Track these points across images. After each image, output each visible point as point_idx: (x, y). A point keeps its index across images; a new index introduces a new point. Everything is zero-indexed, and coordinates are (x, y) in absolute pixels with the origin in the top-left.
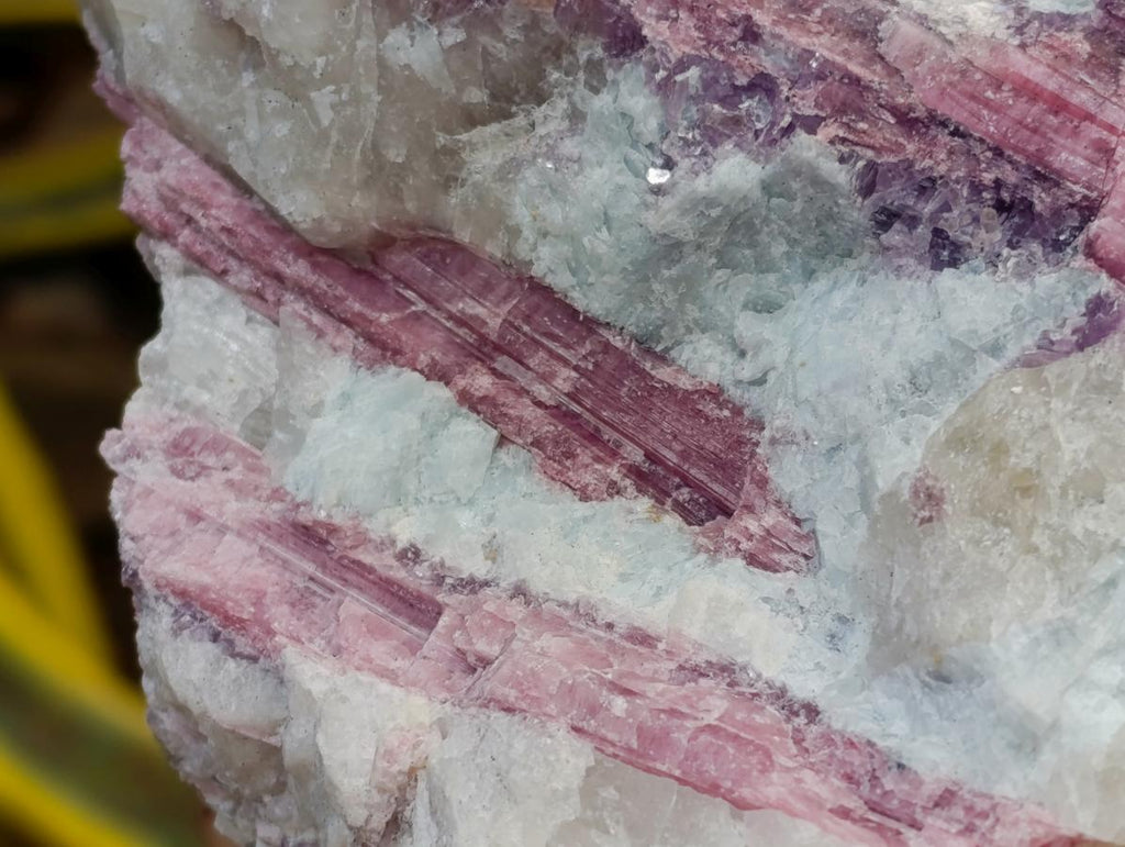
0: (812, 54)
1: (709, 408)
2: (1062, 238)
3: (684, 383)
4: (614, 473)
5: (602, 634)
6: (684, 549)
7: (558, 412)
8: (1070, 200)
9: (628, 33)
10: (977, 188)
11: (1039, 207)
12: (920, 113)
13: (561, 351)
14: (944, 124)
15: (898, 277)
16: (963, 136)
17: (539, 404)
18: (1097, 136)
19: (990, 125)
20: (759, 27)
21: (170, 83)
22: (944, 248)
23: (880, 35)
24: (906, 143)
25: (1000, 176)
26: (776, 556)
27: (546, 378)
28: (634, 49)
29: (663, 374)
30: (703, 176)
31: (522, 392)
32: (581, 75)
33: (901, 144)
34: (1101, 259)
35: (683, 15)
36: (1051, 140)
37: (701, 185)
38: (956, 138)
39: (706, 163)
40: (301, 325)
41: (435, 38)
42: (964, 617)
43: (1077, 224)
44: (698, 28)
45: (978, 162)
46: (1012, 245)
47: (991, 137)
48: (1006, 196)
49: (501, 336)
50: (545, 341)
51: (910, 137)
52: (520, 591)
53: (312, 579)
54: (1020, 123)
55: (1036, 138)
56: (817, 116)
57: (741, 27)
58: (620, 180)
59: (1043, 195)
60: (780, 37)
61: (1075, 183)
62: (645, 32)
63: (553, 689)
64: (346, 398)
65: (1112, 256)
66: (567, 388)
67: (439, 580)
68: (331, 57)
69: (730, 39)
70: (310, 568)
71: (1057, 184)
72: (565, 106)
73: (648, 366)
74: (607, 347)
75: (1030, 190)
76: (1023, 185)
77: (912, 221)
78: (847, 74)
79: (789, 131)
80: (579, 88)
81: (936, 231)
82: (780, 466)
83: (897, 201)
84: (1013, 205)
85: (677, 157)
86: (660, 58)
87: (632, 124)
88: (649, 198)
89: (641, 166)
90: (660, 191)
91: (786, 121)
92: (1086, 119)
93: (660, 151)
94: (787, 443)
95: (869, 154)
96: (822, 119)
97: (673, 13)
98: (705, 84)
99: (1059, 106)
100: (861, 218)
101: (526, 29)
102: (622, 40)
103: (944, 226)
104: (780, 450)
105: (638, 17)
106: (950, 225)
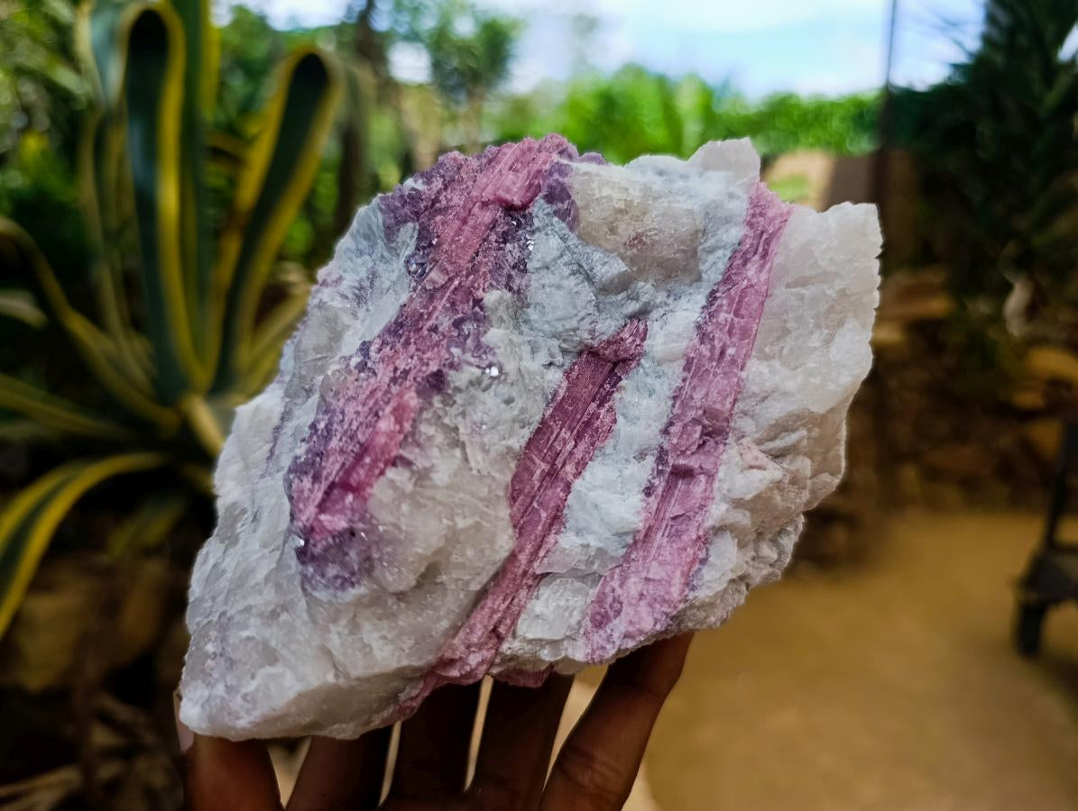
0: (444, 305)
1: (574, 374)
2: (515, 224)
3: (565, 384)
4: (603, 411)
5: (688, 383)
6: (638, 371)
7: (578, 438)
8: (502, 218)
9: (435, 378)
10: (499, 249)
11: (505, 229)
12: (470, 265)
13: (554, 436)
14: (474, 258)
15: (530, 286)
16: (478, 252)
17: (575, 446)
18: (478, 208)
19: (475, 241)
20: (433, 325)
21: (438, 626)
22: (520, 267)
23: (432, 288)
25: (494, 241)
26: (641, 330)
27: (565, 442)
28: (442, 376)
29: (562, 393)
30: (496, 350)
31: (571, 453)
32: (448, 408)
33: (483, 273)
34: (530, 200)
35: (426, 356)
36: (480, 222)
38: (479, 254)
39: (490, 351)
40: (546, 560)
42: (684, 220)
43: (511, 217)
44: (433, 349)
45: (488, 247)
46: (520, 240)
47: (479, 241)
48: (501, 240)
49: (548, 463)
50: (550, 443)
51: (479, 270)
52: (665, 432)
53: (663, 535)
54: (473, 232)
55: (479, 227)
56: (473, 301)
57: (432, 333)
58: (492, 394)
59: (500, 227)
60: (437, 318)
61: (496, 216)
62: (435, 370)
63: (726, 382)
64: (578, 532)
65: (529, 195)
66: (569, 433)
67: (660, 473)
68: (443, 515)
69: (437, 338)
70: (660, 534)
71: (497, 221)
72: (460, 417)
73: (559, 398)
74: (552, 416)
75: (499, 231)
76: (497, 233)
77: (510, 277)
78: (453, 292)
79: (482, 308)
80: (453, 411)
81: (514, 267)
82: (603, 333)
83: (504, 280)
84: (504, 238)
85: (487, 362)
86: (449, 361)
87: (471, 383)
88: (503, 377)
89: (489, 381)
90: (501, 371)
91: (477, 309)
92: (470, 212)
93: (484, 369)
94: (594, 331)
95: (487, 284)
96: (474, 298)
97: (426, 360)
98: (457, 346)
99: (464, 222)
100: (508, 295)
101: (430, 424)
102: (437, 380)
103: (512, 264)
104: (597, 334)
105: (428, 372)
106: (511, 261)
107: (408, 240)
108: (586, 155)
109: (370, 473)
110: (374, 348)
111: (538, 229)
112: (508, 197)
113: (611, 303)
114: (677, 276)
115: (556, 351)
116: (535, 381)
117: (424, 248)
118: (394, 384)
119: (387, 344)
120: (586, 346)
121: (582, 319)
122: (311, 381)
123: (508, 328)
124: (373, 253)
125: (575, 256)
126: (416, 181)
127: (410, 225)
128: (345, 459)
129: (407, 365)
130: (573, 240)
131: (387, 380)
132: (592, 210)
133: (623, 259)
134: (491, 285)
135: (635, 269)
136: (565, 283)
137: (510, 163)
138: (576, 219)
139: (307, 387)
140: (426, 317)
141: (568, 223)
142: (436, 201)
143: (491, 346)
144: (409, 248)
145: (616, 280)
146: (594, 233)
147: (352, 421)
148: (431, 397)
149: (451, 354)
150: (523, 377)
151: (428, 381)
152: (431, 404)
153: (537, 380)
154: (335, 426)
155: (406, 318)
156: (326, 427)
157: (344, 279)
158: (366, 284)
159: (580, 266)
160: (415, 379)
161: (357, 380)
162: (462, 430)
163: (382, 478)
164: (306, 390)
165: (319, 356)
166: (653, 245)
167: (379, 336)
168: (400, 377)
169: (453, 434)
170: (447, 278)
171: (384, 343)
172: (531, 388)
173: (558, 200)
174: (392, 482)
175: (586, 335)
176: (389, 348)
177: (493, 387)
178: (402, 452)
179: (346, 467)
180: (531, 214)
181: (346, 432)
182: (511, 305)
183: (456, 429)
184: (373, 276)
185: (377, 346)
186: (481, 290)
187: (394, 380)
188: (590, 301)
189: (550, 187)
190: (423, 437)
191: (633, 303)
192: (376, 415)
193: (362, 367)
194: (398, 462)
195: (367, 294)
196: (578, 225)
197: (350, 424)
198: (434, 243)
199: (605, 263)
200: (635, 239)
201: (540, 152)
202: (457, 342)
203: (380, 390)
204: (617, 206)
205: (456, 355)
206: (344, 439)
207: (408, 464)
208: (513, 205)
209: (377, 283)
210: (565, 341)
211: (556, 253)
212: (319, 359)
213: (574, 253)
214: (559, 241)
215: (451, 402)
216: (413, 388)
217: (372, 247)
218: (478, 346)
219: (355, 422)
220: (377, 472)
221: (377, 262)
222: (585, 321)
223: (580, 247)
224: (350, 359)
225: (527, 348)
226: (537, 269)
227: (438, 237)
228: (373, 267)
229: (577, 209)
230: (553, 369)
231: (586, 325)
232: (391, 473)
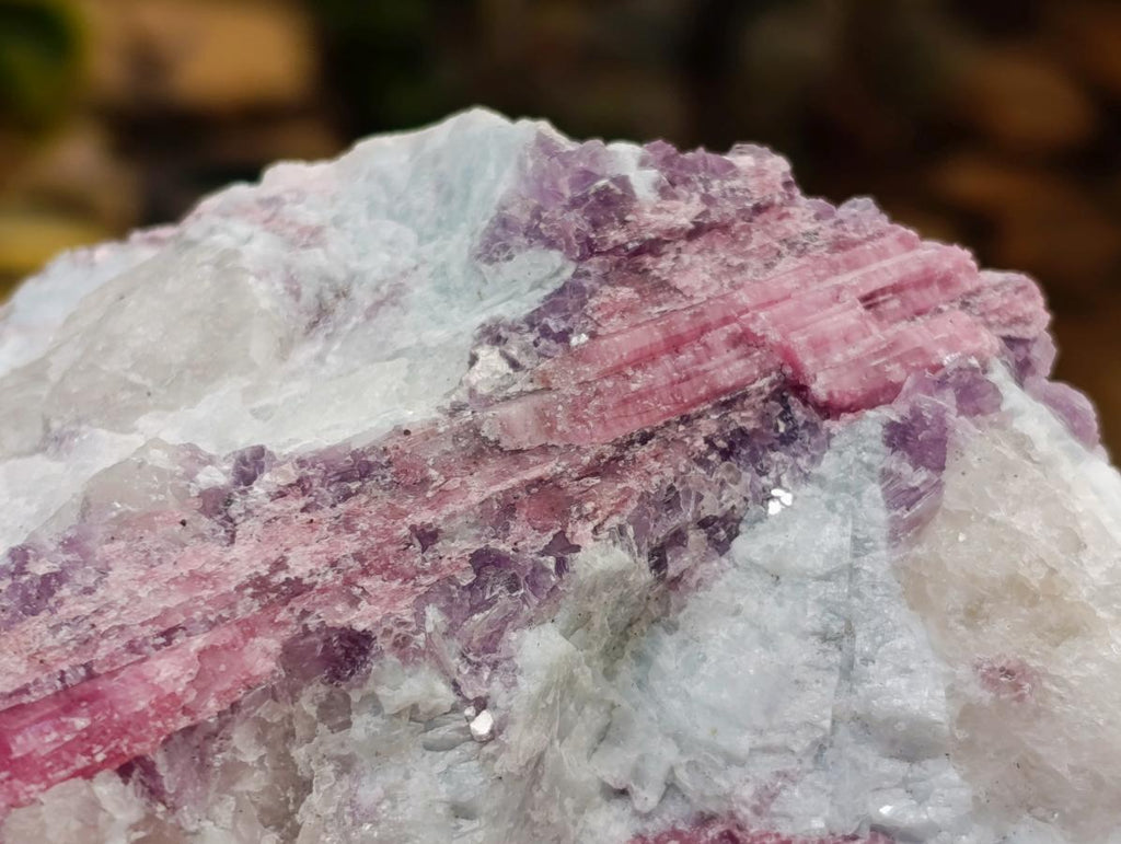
0: (488, 499)
2: (782, 430)
8: (763, 397)
9: (347, 644)
10: (702, 461)
11: (750, 426)
12: (609, 452)
14: (631, 443)
15: (708, 588)
16: (652, 436)
18: (725, 336)
19: (660, 409)
20: (430, 525)
22: (718, 531)
23: (492, 438)
24: (624, 485)
25: (704, 434)
28: (364, 651)
30: (520, 679)
32: (322, 728)
33: (625, 488)
34: (851, 405)
35: (366, 583)
36: (705, 371)
37: (528, 686)
38: (649, 442)
39: (506, 670)
41: (215, 829)
43: (781, 409)
44: (390, 579)
45: (681, 441)
46: (763, 473)
47: (670, 413)
48: (721, 444)
51: (621, 478)
54: (673, 383)
55: (695, 381)
56: (555, 536)
57: (416, 541)
58: (440, 767)
59: (743, 414)
60: (453, 516)
61: (754, 382)
62: (360, 626)
65: (860, 394)
69: (417, 560)
71: (745, 396)
72: (332, 767)
75: (732, 421)
76: (723, 423)
77: (678, 538)
78: (529, 485)
79: (561, 566)
80: (329, 740)
81: (704, 524)
82: (790, 818)
83: (660, 533)
84: (732, 445)
85: (482, 691)
86: (402, 630)
87: (413, 712)
88: (490, 749)
89: (454, 735)
90: (494, 734)
91: (550, 562)
92: (702, 333)
93: (467, 701)
94: (773, 797)
95: (616, 520)
96: (563, 533)
97: (356, 591)
98: (447, 611)
99: (675, 345)
100: (647, 576)
101: (260, 739)
102: (347, 655)
103: (706, 513)
104: (774, 808)
105: (340, 622)
106: (710, 507)
107: (526, 286)
108: (1062, 389)
109: (65, 756)
110: (268, 481)
111: (821, 481)
112: (808, 362)
113: (856, 766)
114: (1043, 820)
115: (656, 773)
116: (555, 810)
117: (546, 332)
118: (253, 596)
119: (304, 492)
120: (732, 815)
121: (768, 750)
122: (79, 421)
123: (589, 646)
124: (431, 238)
125: (855, 601)
126: (643, 163)
127: (556, 257)
128: (36, 682)
129: (312, 573)
130: (879, 562)
131: (244, 573)
132: (962, 538)
133: (952, 693)
134: (621, 530)
135: (961, 735)
136: (790, 643)
137: (876, 284)
138: (918, 524)
139: (55, 425)
140: (430, 494)
141: (894, 520)
142: (652, 247)
143: (518, 661)
144: (515, 304)
145: (902, 726)
146: (929, 587)
147: (109, 606)
148: (307, 678)
149: (420, 617)
150: (535, 779)
151: (328, 640)
152: (294, 694)
153: (562, 808)
154: (65, 591)
155: (390, 463)
156: (46, 578)
157: (322, 244)
158: (363, 297)
159: (850, 631)
160: (305, 613)
161: (183, 523)
162: (314, 798)
163: (80, 782)
164: (47, 428)
165: (134, 378)
166: (1037, 713)
167: (301, 463)
168: (276, 589)
169: (290, 794)
170: (541, 441)
171: (301, 485)
172: (536, 817)
173: (910, 453)
174: (95, 805)
175: (747, 792)
176: (301, 503)
177: (454, 754)
178: (159, 759)
179: (26, 699)
180: (830, 436)
181: (77, 620)
182: (634, 598)
183: (305, 787)
184: (391, 297)
185: (282, 481)
186: (590, 526)
187: (260, 585)
188: (812, 726)
189: (917, 414)
190: (227, 755)
191: (906, 802)
192: (168, 634)
193: (217, 504)
194: (136, 774)
195: (346, 321)
196: (911, 544)
197: (98, 612)
198: (574, 341)
199: (907, 671)
200: (1008, 673)
201: (965, 305)
202: (451, 600)
203: (215, 584)
204: (1024, 572)
205: (429, 628)
206: (64, 633)
207: (154, 793)
208: (805, 388)
209: (386, 318)
210: (693, 766)
211: (817, 562)
212: (134, 387)
213: (858, 594)
214: (847, 541)
215: (340, 719)
216: (285, 634)
217: (439, 223)
218: (491, 643)
219: (113, 614)
220: (82, 761)
221: (424, 271)
222: (771, 759)
223: (881, 590)
224: (204, 464)
225: (593, 718)
226: (752, 563)
227: (593, 336)
228: (404, 274)
229: (933, 510)
230: (617, 808)
231: (764, 768)
232: (107, 788)
